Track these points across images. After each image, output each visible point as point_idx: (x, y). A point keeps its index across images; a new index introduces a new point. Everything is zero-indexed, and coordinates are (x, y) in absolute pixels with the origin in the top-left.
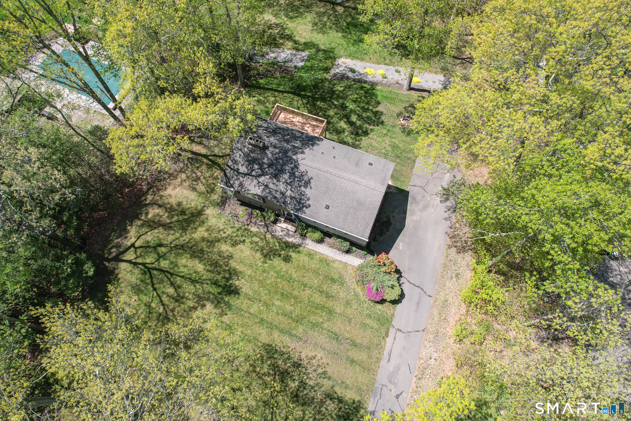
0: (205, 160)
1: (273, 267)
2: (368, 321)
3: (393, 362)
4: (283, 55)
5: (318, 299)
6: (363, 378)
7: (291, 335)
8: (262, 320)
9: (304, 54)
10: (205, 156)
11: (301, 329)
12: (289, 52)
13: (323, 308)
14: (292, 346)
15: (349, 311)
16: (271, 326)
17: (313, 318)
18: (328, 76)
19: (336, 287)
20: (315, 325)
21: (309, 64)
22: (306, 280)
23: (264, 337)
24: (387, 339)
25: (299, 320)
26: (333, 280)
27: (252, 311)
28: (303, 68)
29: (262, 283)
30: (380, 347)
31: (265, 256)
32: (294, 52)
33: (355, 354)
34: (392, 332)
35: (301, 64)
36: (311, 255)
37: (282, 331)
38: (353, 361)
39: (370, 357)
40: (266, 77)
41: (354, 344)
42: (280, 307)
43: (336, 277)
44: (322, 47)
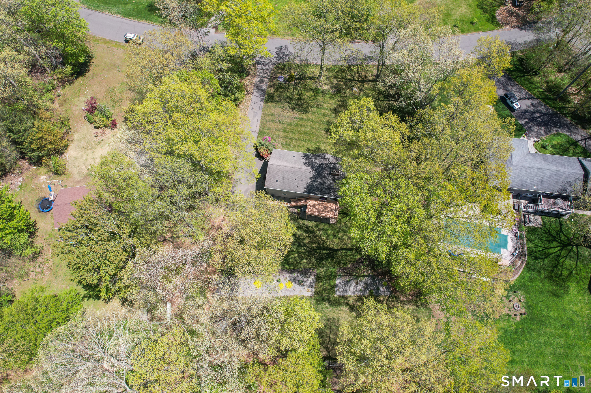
1: (315, 144)
2: (268, 131)
3: (256, 120)
4: (353, 288)
5: (291, 135)
6: (267, 111)
7: (299, 119)
8: (312, 122)
9: (338, 293)
11: (296, 122)
12: (349, 293)
13: (288, 132)
14: (297, 115)
15: (277, 133)
16: (308, 120)
17: (292, 127)
18: (316, 271)
19: (285, 142)
20: (290, 124)
21: (332, 282)
22: (298, 142)
23: (310, 116)
24: (259, 127)
25: (297, 125)
26: (286, 145)
28: (335, 277)
30: (262, 123)
31: (319, 148)
32: (345, 294)
33: (272, 118)
34: (257, 131)
35: (338, 281)
37: (303, 119)
38: (272, 115)
39: (265, 119)
41: (272, 121)
42: (307, 128)
43: (285, 146)
44: (327, 304)
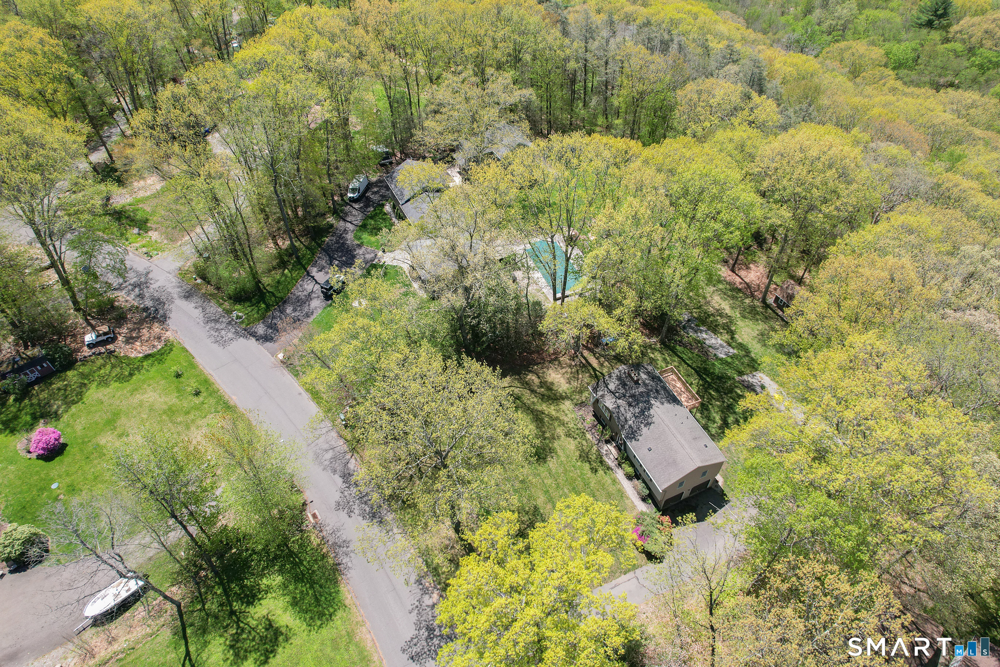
0: (591, 371)
1: (581, 468)
4: (713, 341)
9: (731, 350)
10: (594, 370)
12: (720, 341)
18: (737, 377)
21: (729, 360)
24: (623, 576)
27: (545, 481)
28: (721, 359)
29: (566, 471)
30: (613, 574)
31: (580, 456)
32: (725, 344)
34: (631, 574)
35: (723, 356)
36: (615, 481)
40: (686, 347)
44: (753, 355)
